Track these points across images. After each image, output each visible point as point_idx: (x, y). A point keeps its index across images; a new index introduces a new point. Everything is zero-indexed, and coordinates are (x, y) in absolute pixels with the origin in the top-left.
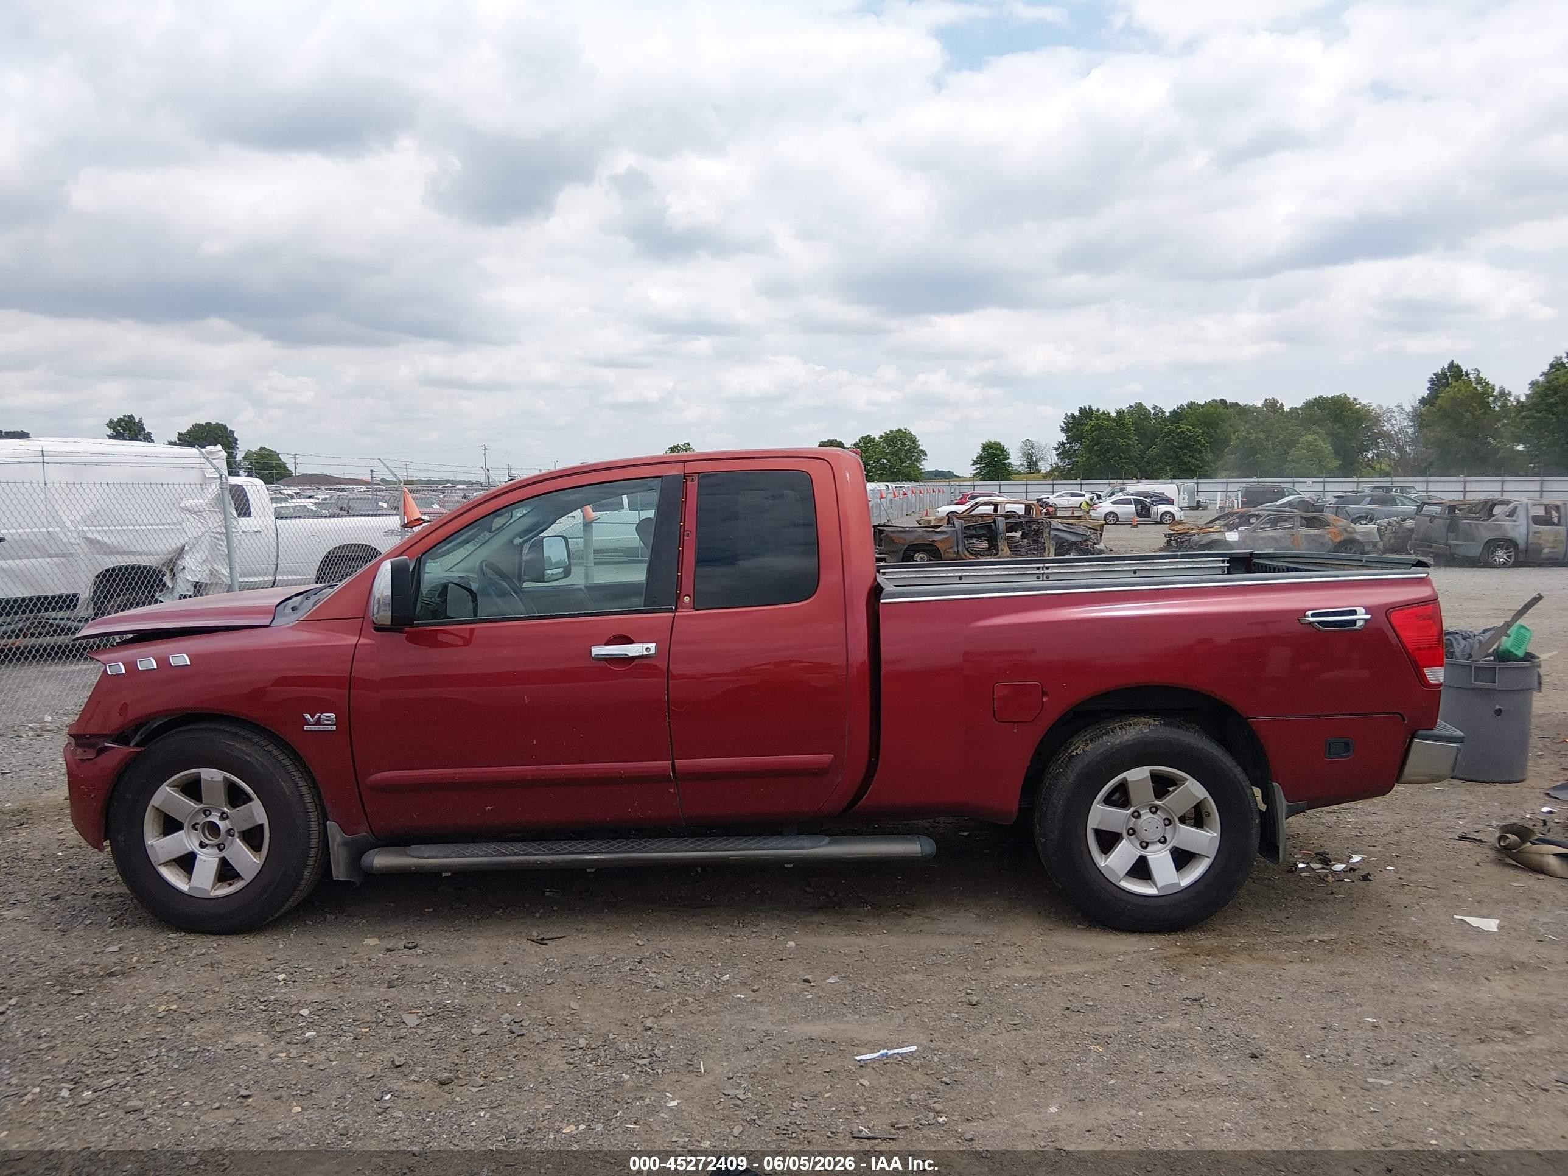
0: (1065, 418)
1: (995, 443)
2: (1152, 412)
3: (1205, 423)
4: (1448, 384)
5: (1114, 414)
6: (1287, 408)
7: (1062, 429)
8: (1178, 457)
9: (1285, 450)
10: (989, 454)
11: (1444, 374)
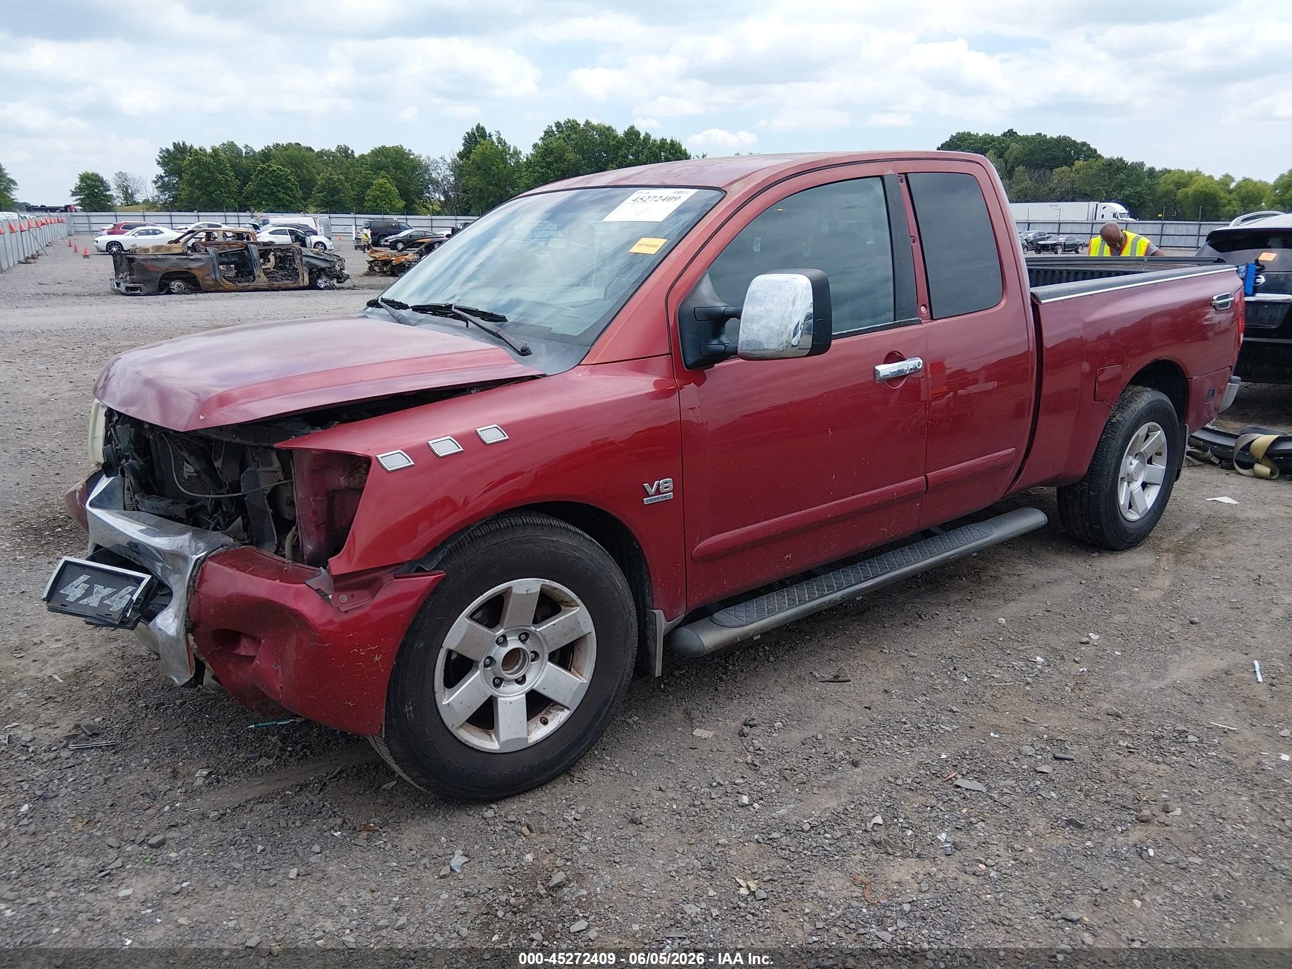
0: (161, 152)
1: (93, 174)
2: (244, 151)
3: (291, 163)
4: (476, 142)
5: (209, 150)
6: (356, 155)
7: (159, 163)
8: (272, 193)
9: (361, 191)
10: (88, 185)
11: (473, 134)
